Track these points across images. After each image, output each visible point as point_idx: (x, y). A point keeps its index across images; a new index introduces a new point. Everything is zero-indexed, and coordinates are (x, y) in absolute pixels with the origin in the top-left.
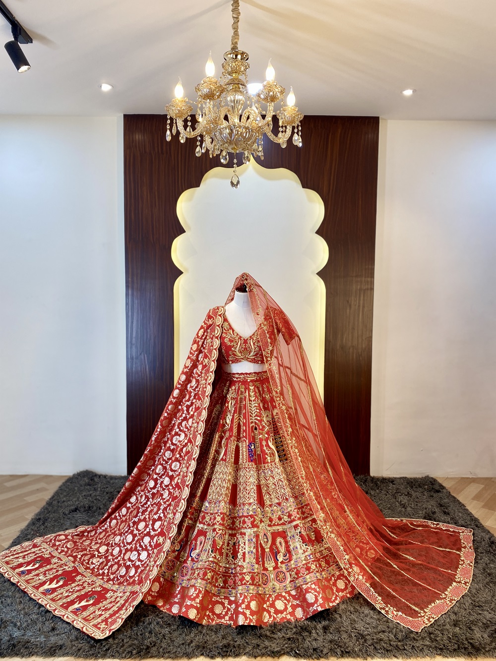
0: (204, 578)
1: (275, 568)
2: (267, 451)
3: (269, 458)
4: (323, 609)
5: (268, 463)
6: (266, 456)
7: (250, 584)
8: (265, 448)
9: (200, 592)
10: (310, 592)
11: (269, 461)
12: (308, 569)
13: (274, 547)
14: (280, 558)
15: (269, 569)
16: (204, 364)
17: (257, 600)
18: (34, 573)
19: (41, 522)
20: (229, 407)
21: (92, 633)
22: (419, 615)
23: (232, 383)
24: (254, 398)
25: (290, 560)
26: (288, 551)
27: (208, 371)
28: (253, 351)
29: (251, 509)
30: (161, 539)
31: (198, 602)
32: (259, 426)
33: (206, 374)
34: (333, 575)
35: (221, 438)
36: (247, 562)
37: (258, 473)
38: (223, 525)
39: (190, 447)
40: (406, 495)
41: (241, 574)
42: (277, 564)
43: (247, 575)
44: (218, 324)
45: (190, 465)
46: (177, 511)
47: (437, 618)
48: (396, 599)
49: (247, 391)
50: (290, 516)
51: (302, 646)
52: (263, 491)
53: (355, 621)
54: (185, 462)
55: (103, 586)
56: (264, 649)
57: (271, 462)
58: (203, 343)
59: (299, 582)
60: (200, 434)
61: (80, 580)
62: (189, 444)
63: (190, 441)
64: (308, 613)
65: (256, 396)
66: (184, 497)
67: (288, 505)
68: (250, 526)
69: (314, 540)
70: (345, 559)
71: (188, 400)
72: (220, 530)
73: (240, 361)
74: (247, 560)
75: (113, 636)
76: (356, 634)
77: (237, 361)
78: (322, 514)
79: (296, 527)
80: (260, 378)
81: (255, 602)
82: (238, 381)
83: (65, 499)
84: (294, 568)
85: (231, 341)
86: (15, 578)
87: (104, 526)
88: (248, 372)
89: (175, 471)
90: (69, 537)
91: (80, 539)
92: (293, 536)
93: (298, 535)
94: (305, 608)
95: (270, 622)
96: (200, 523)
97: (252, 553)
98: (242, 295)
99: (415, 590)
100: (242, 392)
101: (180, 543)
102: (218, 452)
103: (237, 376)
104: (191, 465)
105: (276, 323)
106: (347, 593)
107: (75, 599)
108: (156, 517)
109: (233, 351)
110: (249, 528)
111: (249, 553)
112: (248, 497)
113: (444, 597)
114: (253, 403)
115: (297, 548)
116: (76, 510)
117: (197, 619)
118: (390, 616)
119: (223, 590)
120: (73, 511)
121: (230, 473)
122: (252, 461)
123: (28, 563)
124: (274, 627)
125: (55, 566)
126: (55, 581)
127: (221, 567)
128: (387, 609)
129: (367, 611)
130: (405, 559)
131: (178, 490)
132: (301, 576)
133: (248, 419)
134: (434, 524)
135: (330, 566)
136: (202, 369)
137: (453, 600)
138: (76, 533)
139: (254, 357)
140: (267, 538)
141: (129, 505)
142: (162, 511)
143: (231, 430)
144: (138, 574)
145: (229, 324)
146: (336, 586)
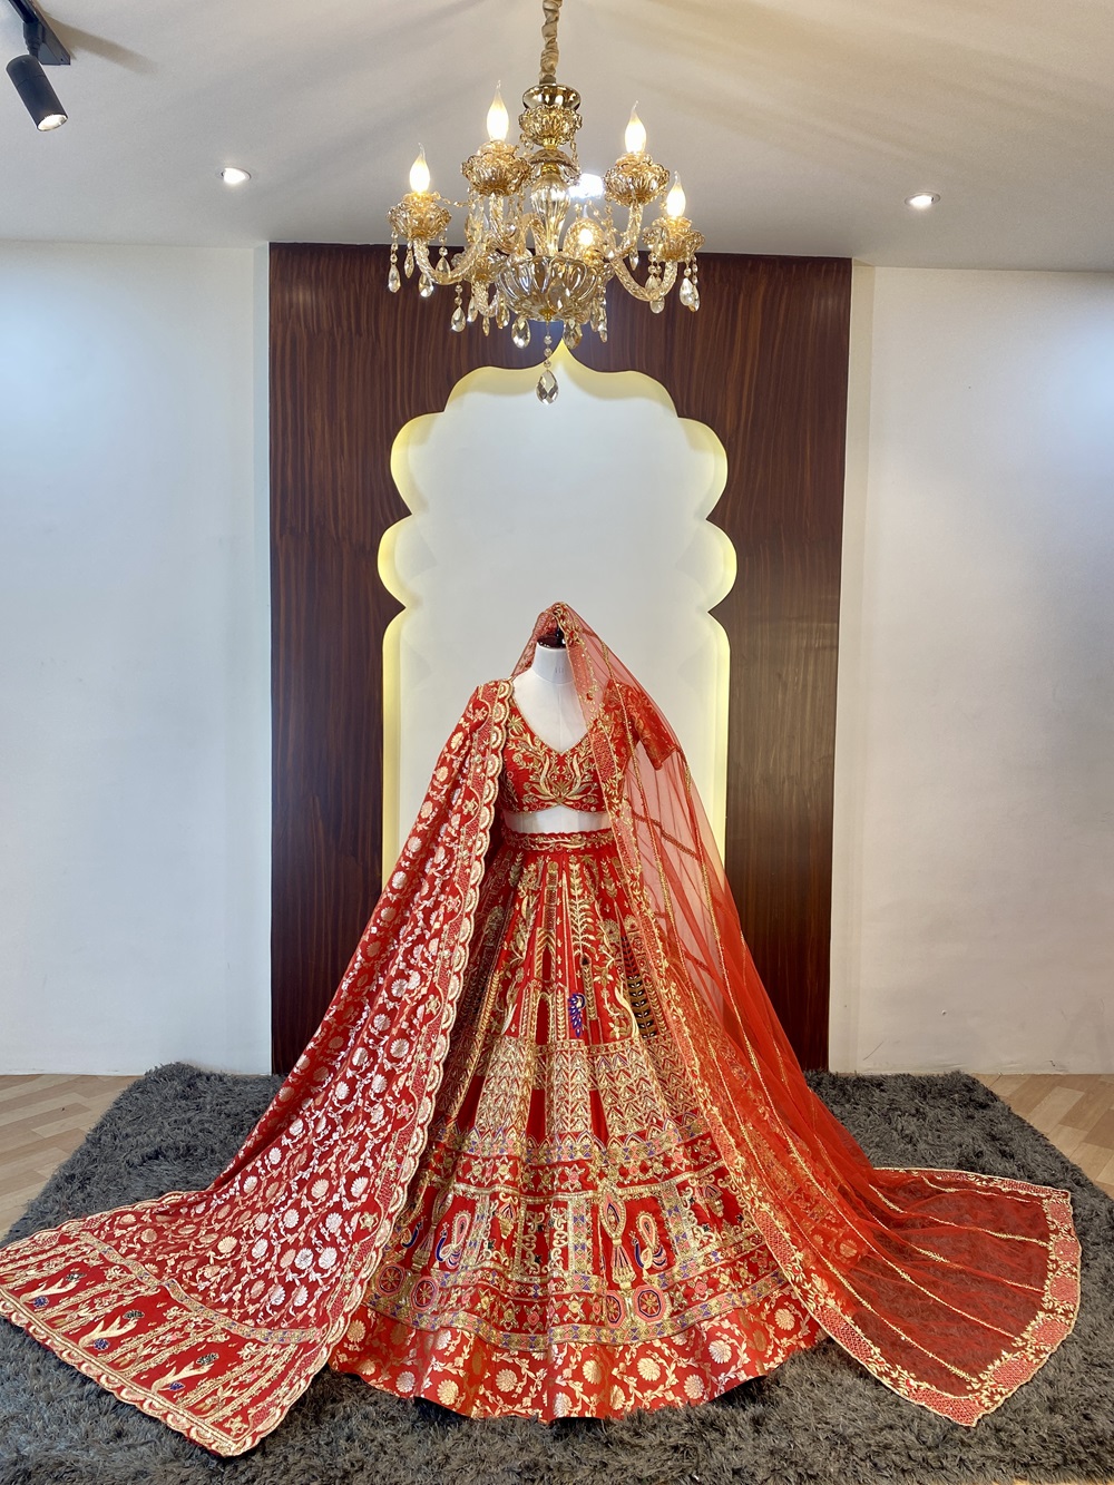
0: (473, 1308)
1: (635, 1284)
2: (612, 1013)
3: (617, 1029)
4: (751, 1377)
5: (614, 1039)
6: (611, 1025)
7: (580, 1322)
8: (607, 1006)
9: (465, 1340)
10: (720, 1338)
11: (618, 1036)
12: (713, 1284)
13: (632, 1235)
14: (647, 1261)
15: (622, 1285)
16: (465, 812)
17: (598, 1358)
18: (65, 1303)
19: (76, 1184)
20: (524, 913)
21: (211, 1441)
22: (969, 1388)
23: (530, 857)
24: (580, 892)
25: (670, 1265)
26: (665, 1243)
27: (474, 829)
28: (579, 782)
29: (578, 1148)
30: (369, 1220)
31: (462, 1365)
32: (592, 955)
33: (469, 835)
34: (767, 1299)
35: (506, 983)
36: (572, 1270)
37: (593, 1064)
38: (513, 1184)
39: (432, 1004)
40: (914, 1116)
41: (558, 1298)
42: (639, 1274)
43: (574, 1299)
44: (497, 720)
45: (434, 1045)
46: (405, 1152)
47: (1010, 1394)
48: (914, 1351)
49: (564, 876)
50: (667, 1162)
51: (705, 1463)
52: (605, 1106)
53: (822, 1403)
54: (422, 1039)
55: (232, 1331)
56: (620, 1472)
57: (622, 1038)
58: (463, 764)
59: (692, 1315)
60: (457, 974)
61: (175, 1318)
62: (431, 997)
63: (433, 990)
64: (715, 1387)
65: (585, 888)
66: (421, 1121)
67: (664, 1137)
68: (578, 1185)
69: (721, 1219)
70: (795, 1261)
71: (428, 897)
72: (507, 1195)
73: (549, 806)
74: (572, 1267)
75: (262, 1448)
76: (829, 1434)
77: (542, 805)
78: (739, 1157)
79: (682, 1186)
80: (593, 845)
81: (593, 1362)
82: (542, 852)
83: (129, 1130)
84: (681, 1283)
85: (527, 759)
86: (21, 1315)
87: (227, 1191)
88: (567, 832)
89: (398, 1060)
90: (146, 1218)
91: (170, 1222)
92: (676, 1209)
93: (686, 1206)
94: (708, 1375)
95: (629, 1409)
96: (460, 1180)
97: (583, 1248)
98: (552, 653)
99: (954, 1331)
100: (552, 876)
101: (411, 1227)
102: (498, 1016)
103: (541, 840)
104: (438, 1047)
105: (631, 718)
106: (799, 1340)
107: (166, 1363)
108: (355, 1167)
109: (532, 782)
110: (576, 1190)
111: (576, 1248)
112: (572, 1118)
113: (1020, 1344)
114: (577, 902)
115: (684, 1236)
116: (157, 1155)
117: (458, 1405)
118: (902, 1391)
119: (516, 1337)
120: (150, 1158)
121: (528, 1064)
122: (578, 1036)
123: (51, 1280)
124: (638, 1420)
125: (114, 1287)
126: (118, 1321)
127: (510, 1282)
128: (895, 1375)
129: (849, 1379)
130: (924, 1260)
131: (407, 1104)
132: (698, 1302)
133: (569, 939)
134: (982, 1180)
135: (758, 1278)
136: (461, 825)
137: (1040, 1352)
138: (161, 1209)
139: (579, 797)
140: (615, 1215)
141: (286, 1141)
142: (369, 1155)
143: (529, 963)
144: (314, 1301)
145: (523, 720)
146: (775, 1324)
